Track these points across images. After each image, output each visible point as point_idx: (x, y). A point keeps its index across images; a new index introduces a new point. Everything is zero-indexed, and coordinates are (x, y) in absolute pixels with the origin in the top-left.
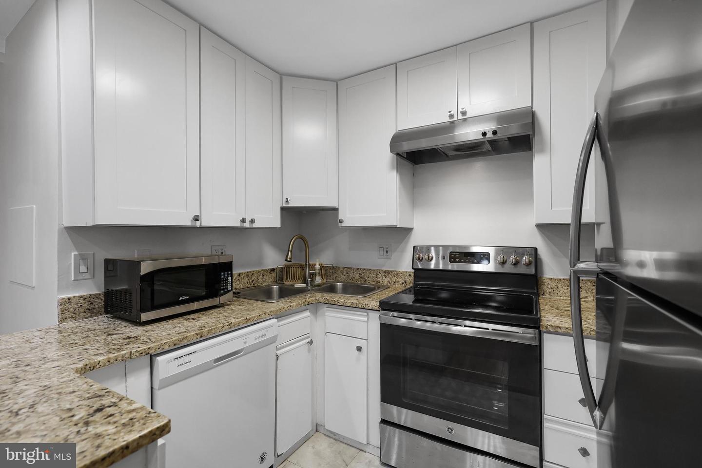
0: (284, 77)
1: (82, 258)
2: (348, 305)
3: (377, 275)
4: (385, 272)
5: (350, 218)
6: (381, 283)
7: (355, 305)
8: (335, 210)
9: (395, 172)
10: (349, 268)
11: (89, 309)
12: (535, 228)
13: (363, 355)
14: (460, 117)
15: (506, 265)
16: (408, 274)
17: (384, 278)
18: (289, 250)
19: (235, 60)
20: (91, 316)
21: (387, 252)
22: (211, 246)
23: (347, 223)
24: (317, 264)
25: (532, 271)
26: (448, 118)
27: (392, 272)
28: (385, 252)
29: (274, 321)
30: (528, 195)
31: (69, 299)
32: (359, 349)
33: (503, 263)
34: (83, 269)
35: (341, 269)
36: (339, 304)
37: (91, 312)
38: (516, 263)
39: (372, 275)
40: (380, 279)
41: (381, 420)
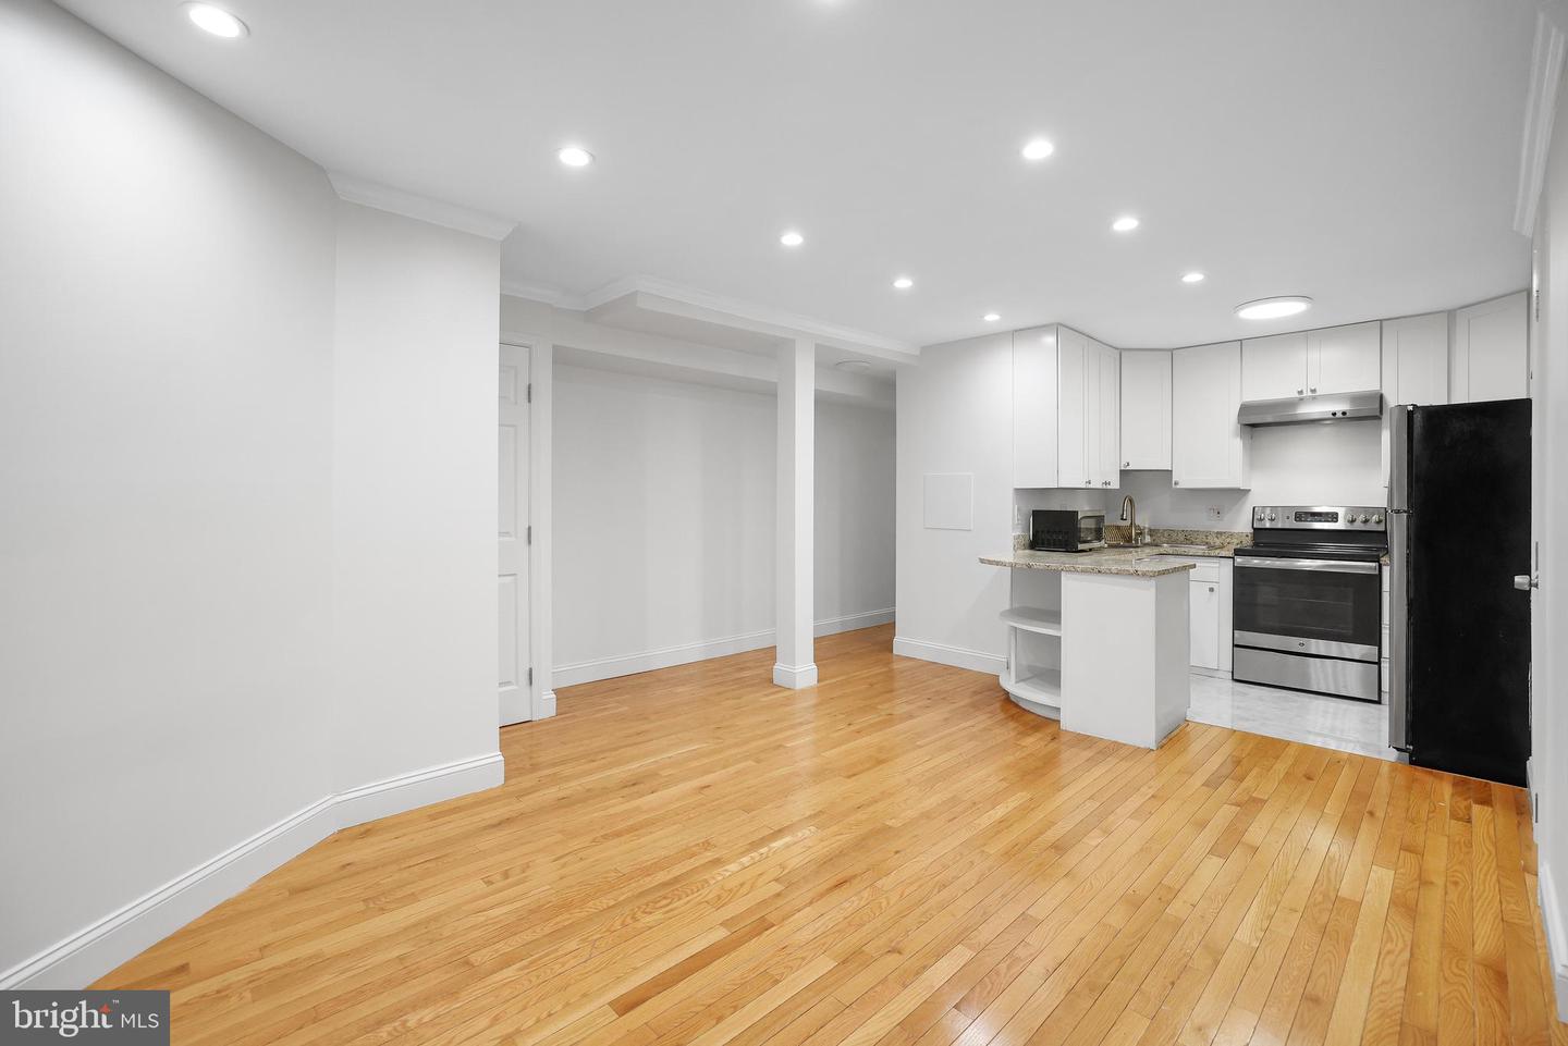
0: (1124, 351)
1: (1020, 510)
3: (1208, 536)
4: (1218, 533)
5: (1185, 479)
6: (1212, 543)
7: (1207, 554)
8: (1169, 472)
9: (1239, 439)
10: (1173, 530)
13: (1215, 595)
14: (1310, 394)
15: (1355, 523)
16: (1245, 533)
18: (1123, 510)
21: (1219, 512)
23: (1183, 485)
24: (1147, 525)
25: (1381, 528)
26: (1298, 394)
27: (1225, 532)
28: (1216, 512)
32: (1211, 590)
33: (1353, 521)
37: (1025, 547)
38: (1366, 521)
39: (1201, 537)
40: (1210, 540)
41: (1235, 646)
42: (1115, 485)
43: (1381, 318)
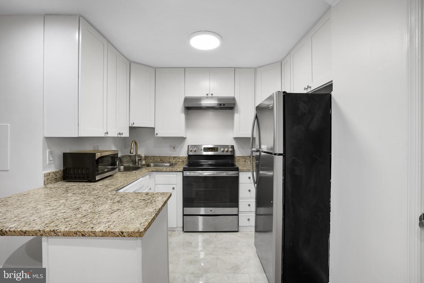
0: (131, 63)
1: (51, 153)
2: (168, 171)
3: (169, 159)
4: (174, 157)
5: (161, 132)
6: (172, 162)
7: (171, 171)
8: (153, 129)
9: (183, 114)
10: (155, 156)
11: (55, 179)
12: (233, 139)
13: (175, 191)
14: (210, 95)
15: (224, 152)
16: (184, 158)
17: (173, 160)
18: (131, 148)
19: (117, 56)
20: (56, 182)
21: (174, 148)
22: (94, 147)
23: (159, 135)
24: (143, 155)
25: (232, 154)
26: (206, 95)
27: (177, 157)
28: (173, 148)
29: (142, 178)
30: (232, 126)
31: (49, 173)
32: (173, 189)
34: (51, 159)
35: (150, 157)
36: (163, 171)
37: (56, 180)
38: (227, 151)
39: (168, 159)
40: (171, 160)
41: (184, 215)
42: (126, 134)
43: (235, 67)
